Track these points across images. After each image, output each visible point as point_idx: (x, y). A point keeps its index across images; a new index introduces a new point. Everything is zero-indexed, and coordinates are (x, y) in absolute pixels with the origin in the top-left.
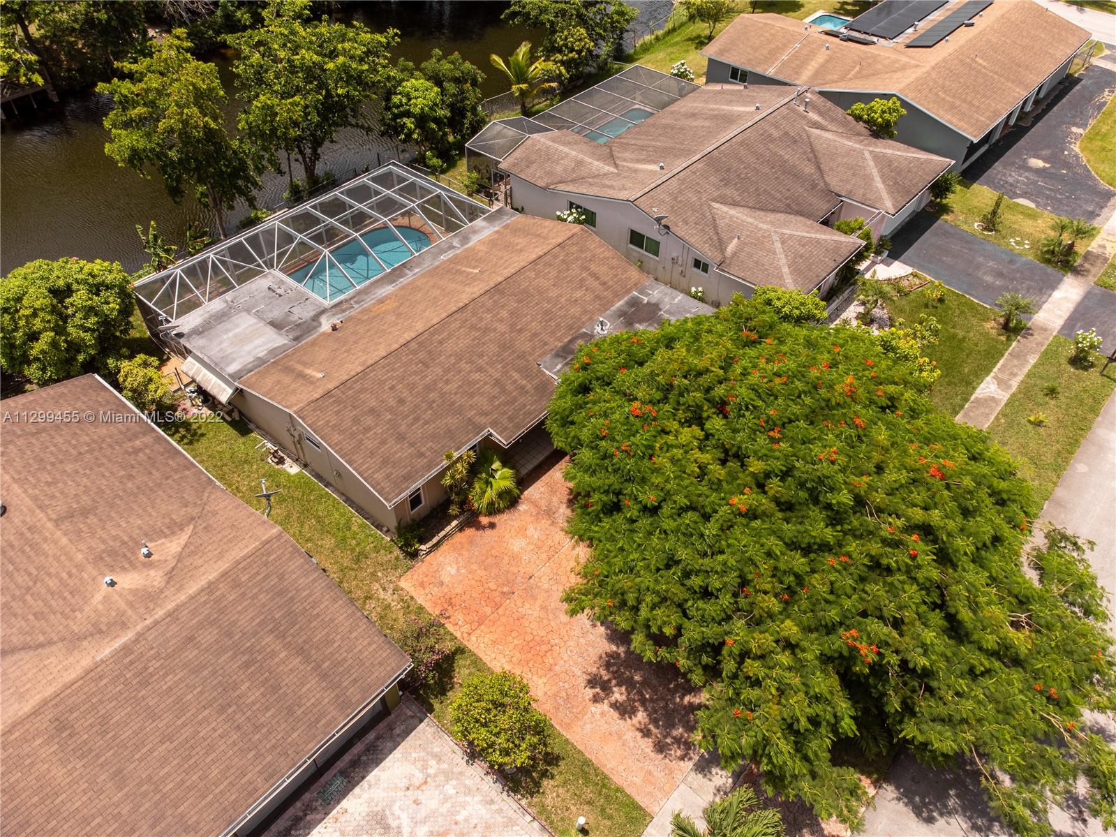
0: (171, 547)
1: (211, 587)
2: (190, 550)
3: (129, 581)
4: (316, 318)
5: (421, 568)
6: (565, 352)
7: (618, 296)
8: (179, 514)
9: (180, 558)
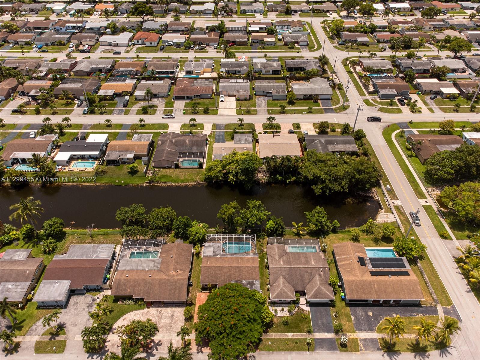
0: (180, 272)
1: (178, 279)
2: (180, 274)
3: (174, 273)
4: (218, 254)
5: (201, 293)
6: (236, 281)
7: (252, 279)
8: (184, 269)
9: (179, 274)
